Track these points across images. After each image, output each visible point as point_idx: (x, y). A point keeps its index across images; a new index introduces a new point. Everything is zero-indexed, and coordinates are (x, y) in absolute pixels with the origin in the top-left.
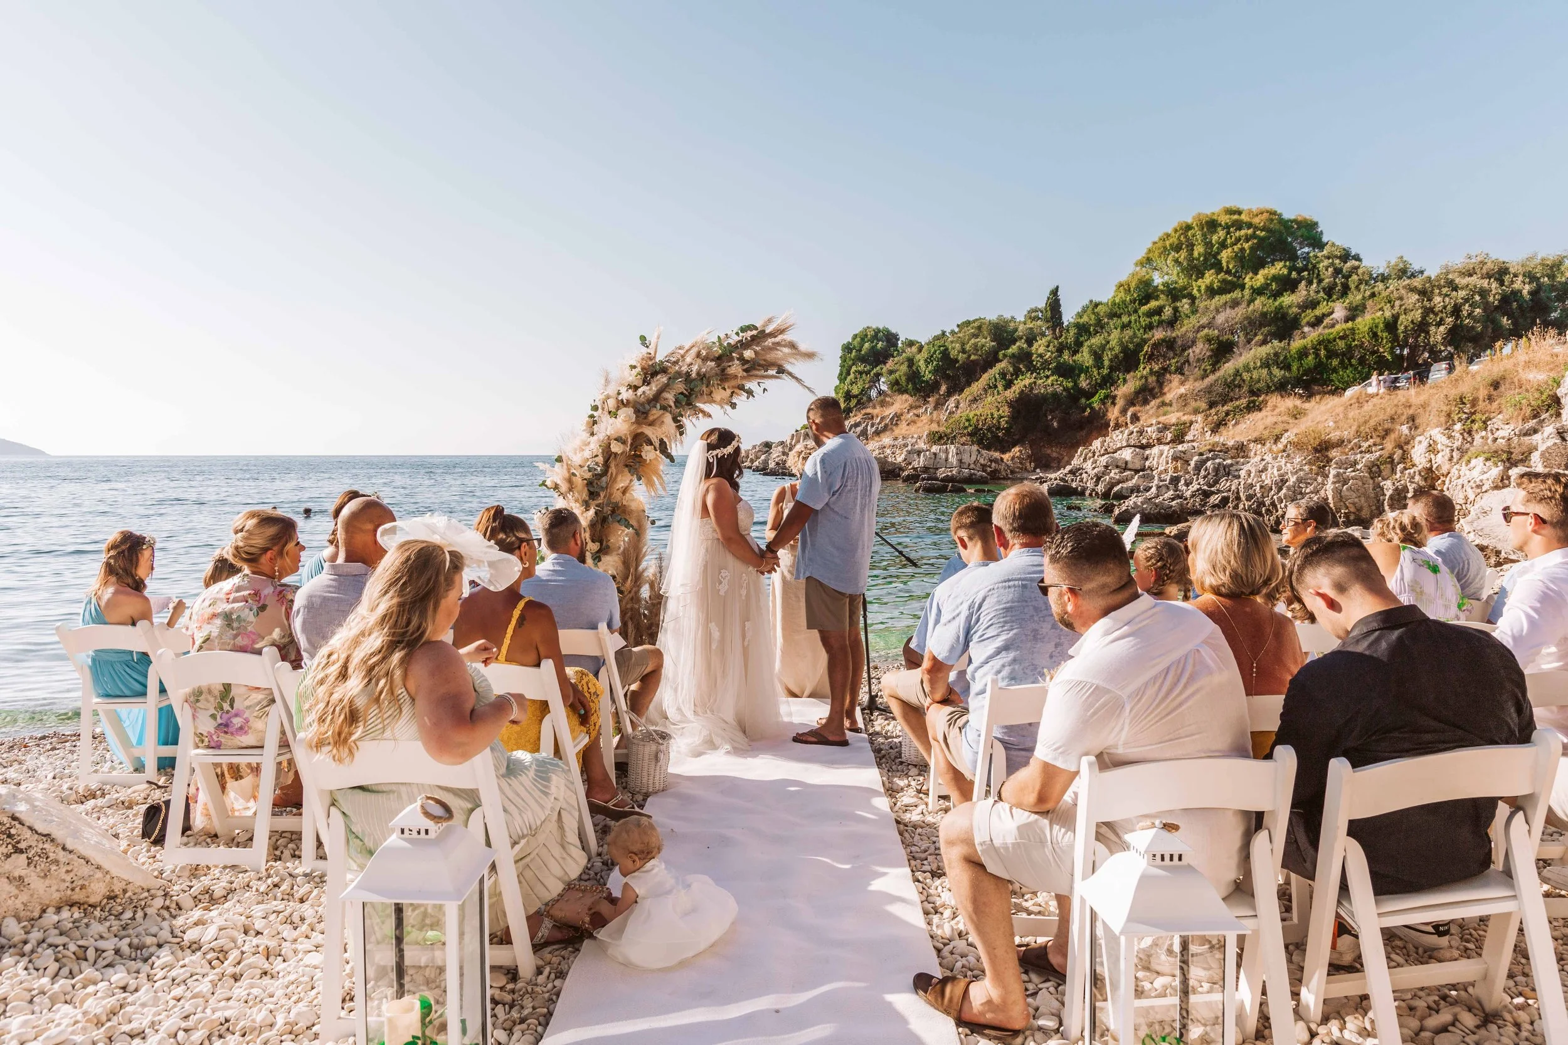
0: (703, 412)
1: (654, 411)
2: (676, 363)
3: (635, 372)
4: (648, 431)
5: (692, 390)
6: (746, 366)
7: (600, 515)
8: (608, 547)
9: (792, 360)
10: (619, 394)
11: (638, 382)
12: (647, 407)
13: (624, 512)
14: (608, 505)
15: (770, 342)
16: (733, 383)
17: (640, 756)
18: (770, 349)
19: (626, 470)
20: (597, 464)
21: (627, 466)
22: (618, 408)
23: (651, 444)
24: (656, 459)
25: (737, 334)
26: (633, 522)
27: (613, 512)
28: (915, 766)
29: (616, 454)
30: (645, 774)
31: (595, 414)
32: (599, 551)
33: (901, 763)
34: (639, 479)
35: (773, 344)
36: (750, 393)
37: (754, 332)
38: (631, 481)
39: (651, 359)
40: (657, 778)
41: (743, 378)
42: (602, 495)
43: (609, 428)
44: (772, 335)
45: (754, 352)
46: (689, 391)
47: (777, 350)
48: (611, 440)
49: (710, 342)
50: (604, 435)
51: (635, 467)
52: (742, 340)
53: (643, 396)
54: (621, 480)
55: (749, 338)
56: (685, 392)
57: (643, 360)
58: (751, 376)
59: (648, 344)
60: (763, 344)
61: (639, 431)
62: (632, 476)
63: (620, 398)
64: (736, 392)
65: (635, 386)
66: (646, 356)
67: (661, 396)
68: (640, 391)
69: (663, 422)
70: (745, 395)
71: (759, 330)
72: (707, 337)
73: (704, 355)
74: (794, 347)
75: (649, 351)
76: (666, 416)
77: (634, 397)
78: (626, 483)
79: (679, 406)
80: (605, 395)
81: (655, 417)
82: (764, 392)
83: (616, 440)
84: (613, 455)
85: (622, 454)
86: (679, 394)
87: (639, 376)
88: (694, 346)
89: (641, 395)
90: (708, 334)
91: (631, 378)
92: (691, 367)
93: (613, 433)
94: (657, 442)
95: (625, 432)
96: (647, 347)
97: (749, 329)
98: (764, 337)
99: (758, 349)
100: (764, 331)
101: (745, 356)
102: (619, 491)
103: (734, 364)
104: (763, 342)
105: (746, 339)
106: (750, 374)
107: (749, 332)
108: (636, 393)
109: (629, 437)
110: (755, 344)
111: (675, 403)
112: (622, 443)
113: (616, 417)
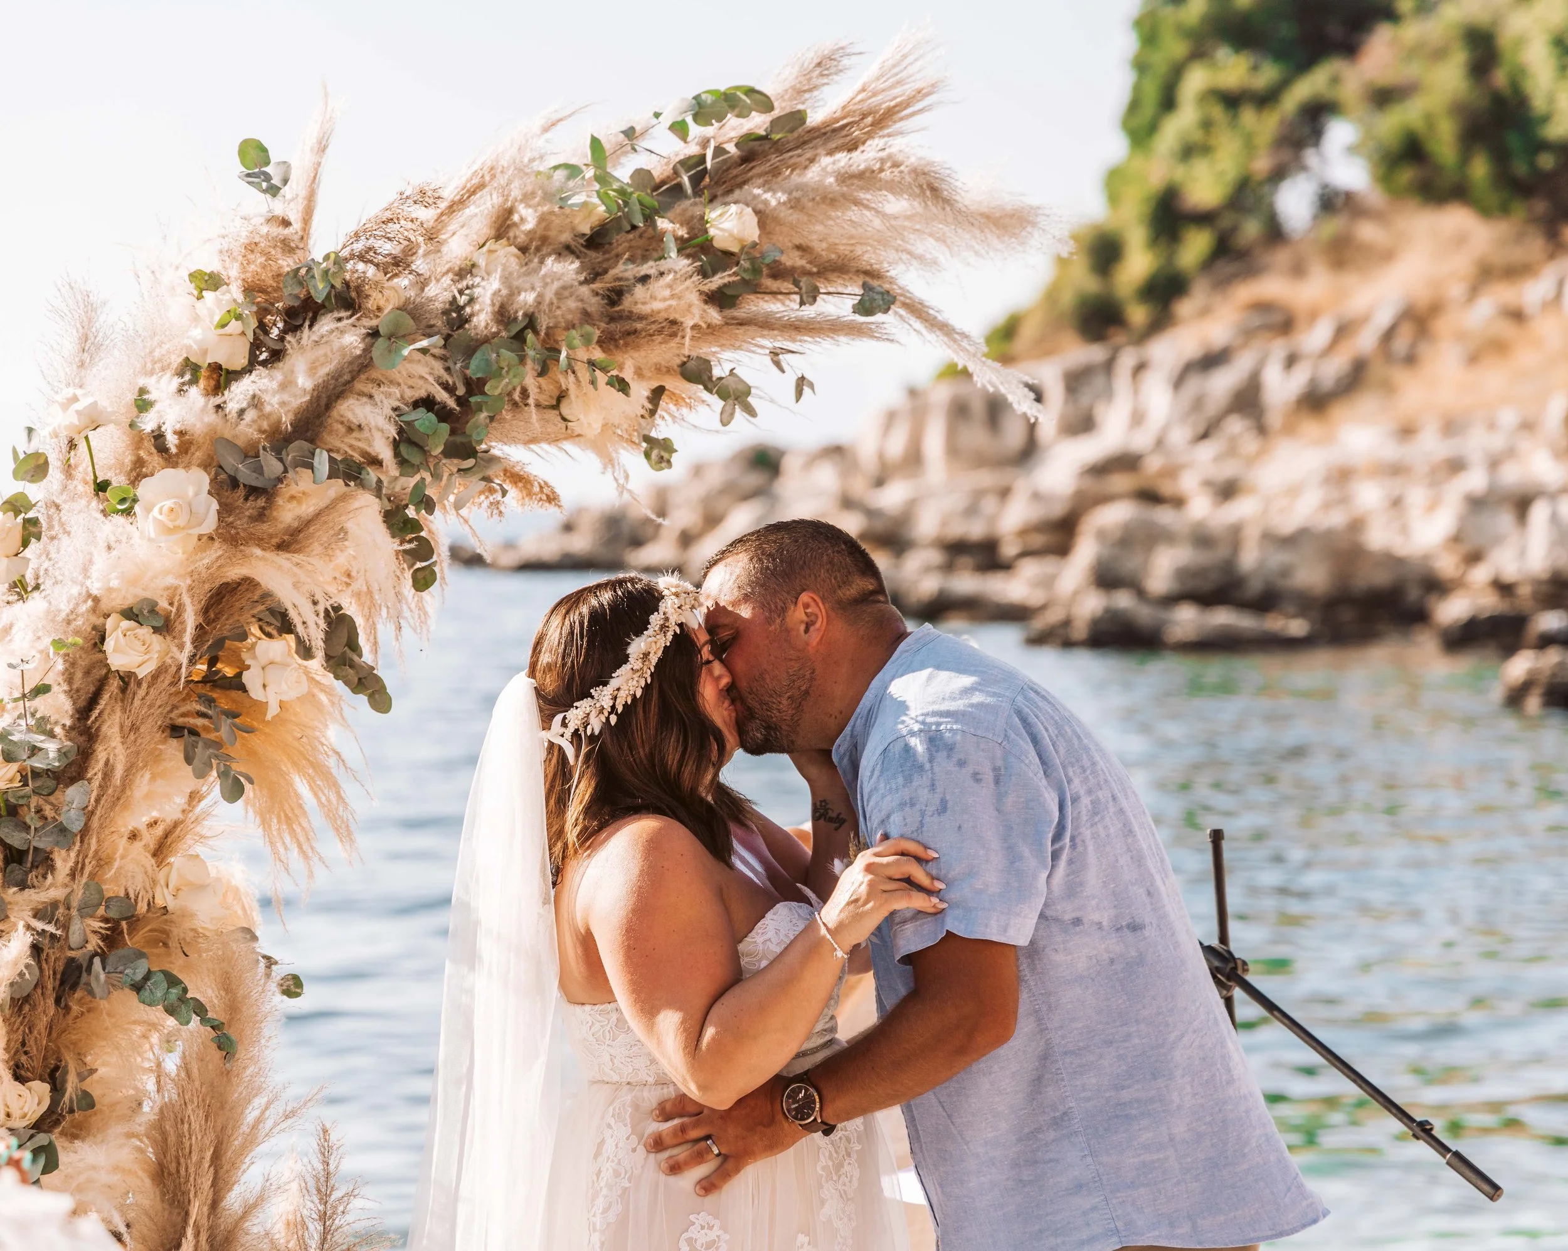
0: (519, 478)
1: (301, 482)
2: (399, 263)
3: (214, 303)
4: (274, 574)
5: (475, 386)
6: (717, 281)
7: (52, 953)
8: (87, 1102)
9: (927, 246)
10: (143, 404)
11: (231, 353)
12: (272, 465)
13: (162, 939)
14: (86, 910)
16: (661, 352)
18: (830, 200)
19: (174, 749)
20: (43, 726)
21: (175, 731)
22: (138, 472)
23: (286, 626)
24: (309, 698)
25: (679, 129)
26: (203, 989)
27: (112, 938)
29: (127, 680)
31: (35, 492)
32: (46, 1122)
34: (234, 790)
35: (845, 178)
36: (732, 392)
37: (757, 122)
38: (194, 797)
39: (287, 247)
41: (705, 332)
42: (63, 862)
43: (101, 562)
44: (837, 134)
45: (757, 212)
46: (461, 391)
47: (857, 202)
48: (107, 616)
49: (556, 168)
50: (75, 590)
51: (212, 736)
52: (702, 159)
53: (250, 415)
54: (148, 796)
55: (731, 148)
56: (442, 396)
57: (251, 247)
58: (742, 323)
59: (276, 181)
60: (796, 178)
61: (234, 573)
62: (201, 775)
63: (148, 423)
64: (677, 400)
65: (216, 368)
66: (264, 230)
67: (334, 413)
68: (238, 393)
69: (342, 533)
70: (717, 403)
71: (776, 113)
72: (540, 143)
73: (529, 226)
74: (934, 190)
75: (278, 207)
76: (356, 504)
77: (211, 417)
78: (170, 808)
79: (415, 458)
80: (79, 406)
81: (307, 509)
82: (799, 394)
83: (130, 614)
84: (114, 684)
85: (155, 676)
86: (416, 404)
87: (235, 326)
88: (482, 186)
89: (241, 412)
90: (546, 129)
91: (197, 333)
92: (468, 281)
93: (114, 583)
94: (311, 618)
95: (170, 580)
96: (273, 191)
97: (732, 107)
98: (802, 144)
99: (774, 199)
100: (797, 118)
101: (712, 232)
102: (138, 845)
103: (664, 265)
104: (794, 168)
105: (719, 151)
106: (739, 313)
107: (732, 120)
108: (218, 400)
109: (187, 600)
110: (760, 175)
111: (396, 445)
112: (156, 630)
113: (128, 512)
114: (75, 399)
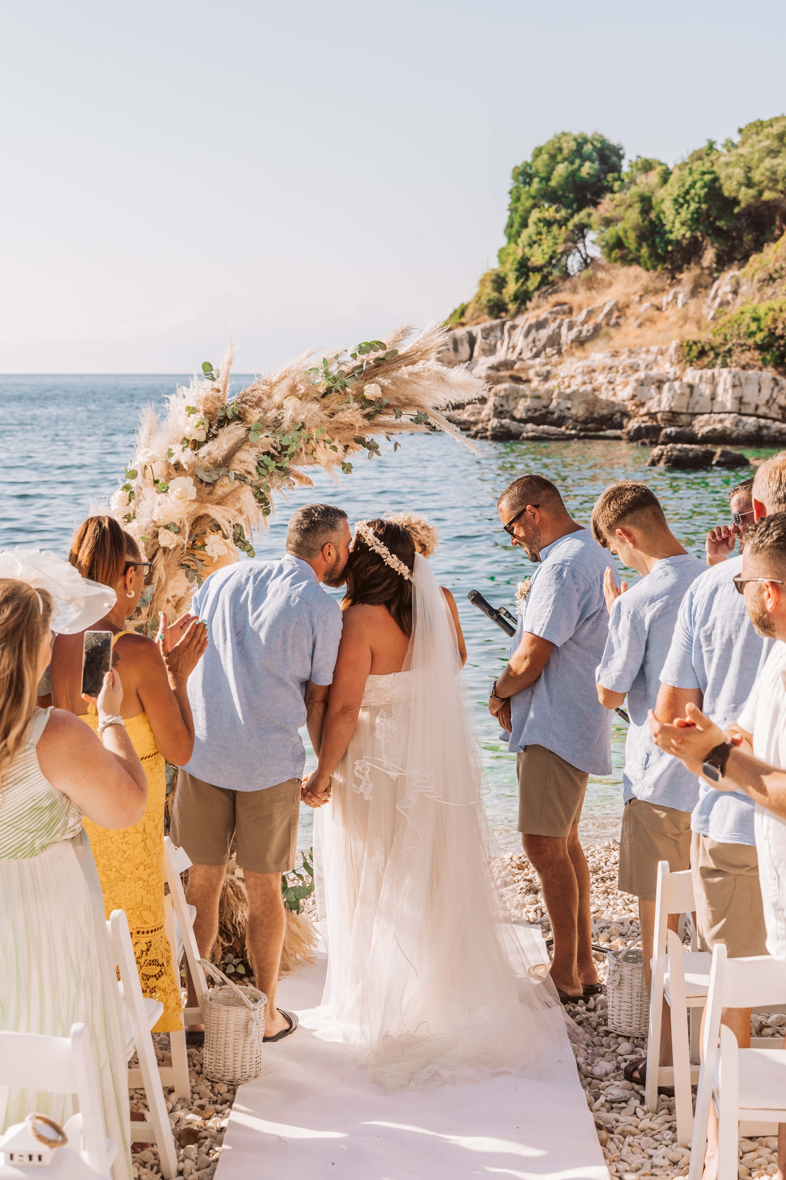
0: (298, 476)
1: (226, 480)
2: (257, 404)
3: (194, 418)
4: (216, 512)
5: (284, 447)
6: (367, 410)
10: (170, 453)
11: (201, 436)
12: (215, 475)
15: (404, 371)
16: (348, 434)
17: (223, 1028)
18: (406, 382)
19: (182, 572)
21: (182, 566)
22: (169, 478)
23: (219, 529)
24: (227, 553)
25: (353, 355)
28: (628, 1038)
29: (165, 550)
30: (230, 1052)
31: (133, 483)
33: (607, 1033)
35: (411, 374)
36: (373, 447)
37: (381, 353)
38: (189, 588)
39: (219, 398)
40: (247, 1059)
41: (363, 428)
42: (145, 611)
43: (157, 510)
44: (409, 359)
45: (381, 386)
46: (279, 449)
47: (415, 383)
48: (159, 527)
49: (310, 370)
50: (148, 519)
51: (195, 568)
52: (362, 366)
53: (206, 459)
54: (173, 588)
55: (371, 362)
56: (273, 451)
57: (207, 399)
58: (376, 425)
59: (215, 376)
60: (394, 374)
61: (202, 512)
62: (191, 581)
63: (173, 461)
64: (353, 448)
65: (195, 441)
66: (211, 393)
67: (235, 457)
68: (203, 451)
69: (239, 499)
70: (366, 451)
71: (388, 350)
72: (305, 363)
73: (302, 392)
74: (442, 379)
75: (216, 385)
76: (243, 489)
77: (194, 459)
78: (180, 593)
79: (263, 471)
80: (148, 455)
81: (227, 490)
82: (396, 449)
83: (167, 527)
84: (161, 551)
85: (175, 548)
86: (264, 454)
87: (201, 427)
88: (286, 377)
89: (204, 457)
90: (307, 357)
91: (188, 429)
92: (282, 411)
93: (161, 517)
94: (229, 528)
95: (181, 516)
96: (213, 379)
97: (372, 349)
98: (396, 361)
99: (386, 382)
100: (395, 352)
101: (365, 394)
102: (170, 605)
103: (349, 405)
104: (393, 370)
105: (368, 363)
106: (375, 421)
107: (372, 353)
108: (196, 452)
109: (186, 522)
110: (382, 373)
111: (257, 468)
112: (176, 533)
113: (165, 492)
114: (147, 452)
